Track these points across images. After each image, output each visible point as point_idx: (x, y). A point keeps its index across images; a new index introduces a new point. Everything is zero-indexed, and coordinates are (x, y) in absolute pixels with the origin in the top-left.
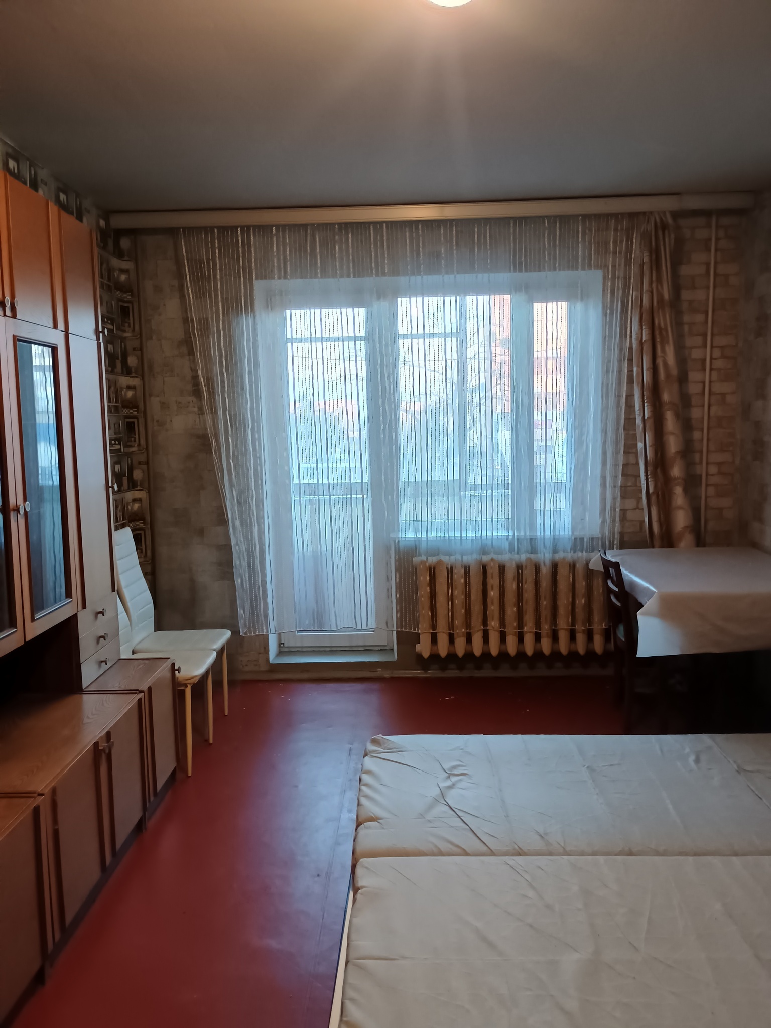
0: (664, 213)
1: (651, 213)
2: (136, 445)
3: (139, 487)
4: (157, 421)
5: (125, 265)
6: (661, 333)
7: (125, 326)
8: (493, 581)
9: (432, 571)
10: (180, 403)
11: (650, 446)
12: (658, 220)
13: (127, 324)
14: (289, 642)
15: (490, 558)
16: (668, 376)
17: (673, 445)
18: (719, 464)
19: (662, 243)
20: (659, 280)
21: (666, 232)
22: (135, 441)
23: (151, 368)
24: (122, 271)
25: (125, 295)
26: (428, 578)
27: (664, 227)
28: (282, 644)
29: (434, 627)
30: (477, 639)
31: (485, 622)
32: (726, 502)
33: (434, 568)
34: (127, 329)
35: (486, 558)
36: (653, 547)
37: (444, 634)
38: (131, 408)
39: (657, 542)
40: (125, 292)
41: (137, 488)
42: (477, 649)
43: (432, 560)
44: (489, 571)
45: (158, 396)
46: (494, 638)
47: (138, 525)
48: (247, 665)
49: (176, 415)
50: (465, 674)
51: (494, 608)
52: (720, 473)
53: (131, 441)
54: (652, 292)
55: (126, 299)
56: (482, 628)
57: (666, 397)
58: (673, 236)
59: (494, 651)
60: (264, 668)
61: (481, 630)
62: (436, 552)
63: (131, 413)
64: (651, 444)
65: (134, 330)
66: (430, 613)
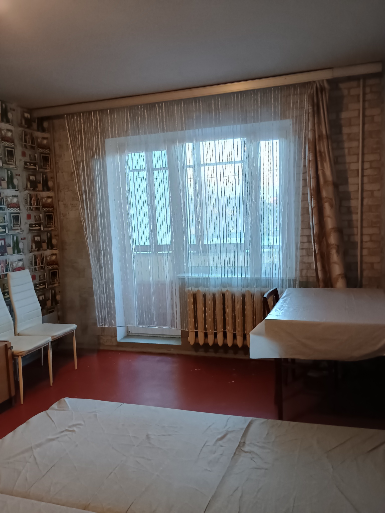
0: (323, 81)
1: (314, 82)
2: (53, 226)
3: (55, 248)
4: (63, 214)
5: (46, 135)
6: (321, 155)
7: (46, 166)
8: (229, 303)
9: (195, 296)
10: (72, 204)
11: (315, 225)
12: (318, 86)
13: (47, 165)
14: (133, 331)
15: (226, 290)
16: (326, 181)
17: (330, 223)
18: (371, 235)
19: (320, 99)
20: (319, 123)
21: (324, 93)
22: (53, 224)
23: (58, 187)
24: (44, 138)
25: (46, 151)
26: (192, 300)
27: (322, 89)
28: (129, 331)
29: (196, 328)
30: (220, 336)
31: (225, 327)
32: (376, 259)
33: (196, 294)
34: (48, 168)
35: (224, 290)
36: (319, 287)
37: (201, 332)
38: (50, 208)
39: (321, 284)
40: (46, 149)
41: (54, 248)
42: (220, 342)
43: (195, 289)
44: (226, 297)
45: (62, 201)
46: (229, 336)
47: (55, 267)
48: (106, 342)
49: (71, 211)
50: (218, 355)
51: (229, 319)
52: (371, 241)
53: (51, 225)
54: (314, 131)
55: (47, 153)
56: (223, 330)
57: (324, 194)
58: (327, 95)
59: (230, 344)
60: (115, 344)
61: (222, 331)
62: (197, 285)
63: (50, 210)
64: (316, 223)
65: (51, 168)
66: (193, 320)
